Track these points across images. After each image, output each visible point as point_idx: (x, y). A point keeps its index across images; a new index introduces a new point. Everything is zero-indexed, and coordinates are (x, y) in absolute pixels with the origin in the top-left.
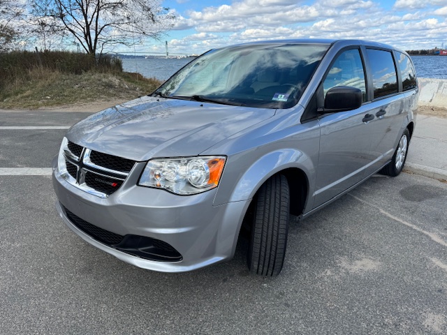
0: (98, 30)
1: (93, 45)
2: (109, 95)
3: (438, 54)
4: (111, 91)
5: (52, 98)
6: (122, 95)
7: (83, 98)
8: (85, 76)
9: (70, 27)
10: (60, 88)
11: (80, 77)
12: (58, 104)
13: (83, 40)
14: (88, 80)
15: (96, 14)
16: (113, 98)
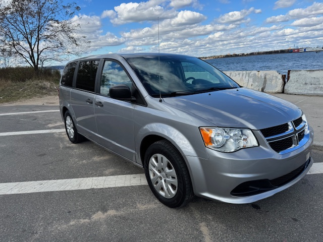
0: (39, 53)
1: (36, 62)
2: (43, 94)
3: (291, 52)
4: (44, 91)
5: (4, 98)
6: (52, 93)
7: (25, 97)
8: (28, 82)
9: (20, 52)
10: (10, 91)
11: (24, 83)
12: (7, 101)
13: (29, 59)
14: (29, 85)
15: (37, 43)
16: (45, 96)
